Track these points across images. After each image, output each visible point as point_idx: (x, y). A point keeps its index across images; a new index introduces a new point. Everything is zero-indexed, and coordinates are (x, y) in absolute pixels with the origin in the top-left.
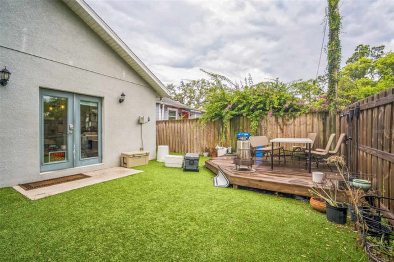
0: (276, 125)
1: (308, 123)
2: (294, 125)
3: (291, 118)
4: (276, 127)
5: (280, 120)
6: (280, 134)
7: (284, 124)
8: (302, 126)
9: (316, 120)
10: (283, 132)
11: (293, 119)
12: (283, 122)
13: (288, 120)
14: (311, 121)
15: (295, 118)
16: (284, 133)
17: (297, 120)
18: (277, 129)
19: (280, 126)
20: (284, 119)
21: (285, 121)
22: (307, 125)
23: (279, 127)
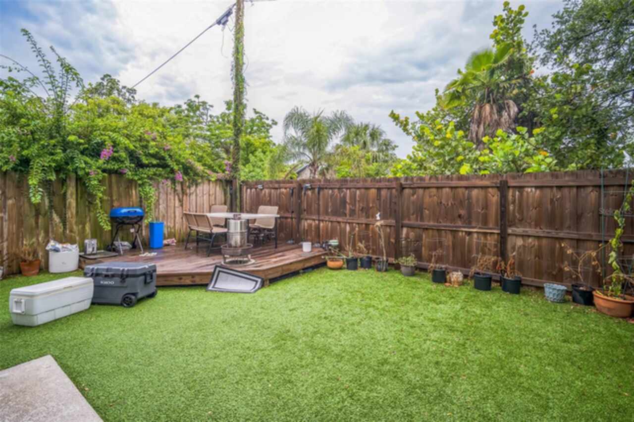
0: (173, 194)
1: (211, 193)
2: (196, 195)
3: (193, 185)
4: (172, 198)
5: (178, 188)
6: (178, 207)
7: (184, 192)
8: (205, 197)
9: (218, 188)
10: (182, 206)
11: (194, 186)
12: (182, 189)
13: (189, 187)
14: (214, 190)
15: (197, 185)
16: (184, 206)
17: (200, 188)
18: (174, 200)
19: (179, 196)
20: (184, 186)
21: (184, 188)
22: (209, 195)
23: (177, 197)
